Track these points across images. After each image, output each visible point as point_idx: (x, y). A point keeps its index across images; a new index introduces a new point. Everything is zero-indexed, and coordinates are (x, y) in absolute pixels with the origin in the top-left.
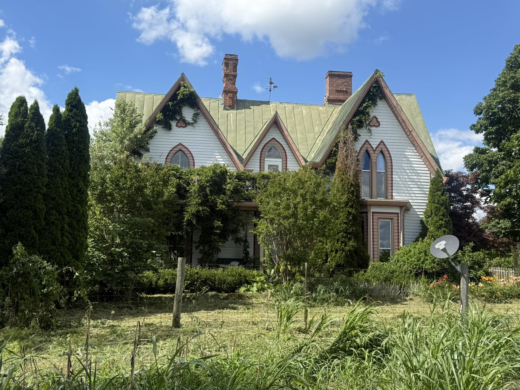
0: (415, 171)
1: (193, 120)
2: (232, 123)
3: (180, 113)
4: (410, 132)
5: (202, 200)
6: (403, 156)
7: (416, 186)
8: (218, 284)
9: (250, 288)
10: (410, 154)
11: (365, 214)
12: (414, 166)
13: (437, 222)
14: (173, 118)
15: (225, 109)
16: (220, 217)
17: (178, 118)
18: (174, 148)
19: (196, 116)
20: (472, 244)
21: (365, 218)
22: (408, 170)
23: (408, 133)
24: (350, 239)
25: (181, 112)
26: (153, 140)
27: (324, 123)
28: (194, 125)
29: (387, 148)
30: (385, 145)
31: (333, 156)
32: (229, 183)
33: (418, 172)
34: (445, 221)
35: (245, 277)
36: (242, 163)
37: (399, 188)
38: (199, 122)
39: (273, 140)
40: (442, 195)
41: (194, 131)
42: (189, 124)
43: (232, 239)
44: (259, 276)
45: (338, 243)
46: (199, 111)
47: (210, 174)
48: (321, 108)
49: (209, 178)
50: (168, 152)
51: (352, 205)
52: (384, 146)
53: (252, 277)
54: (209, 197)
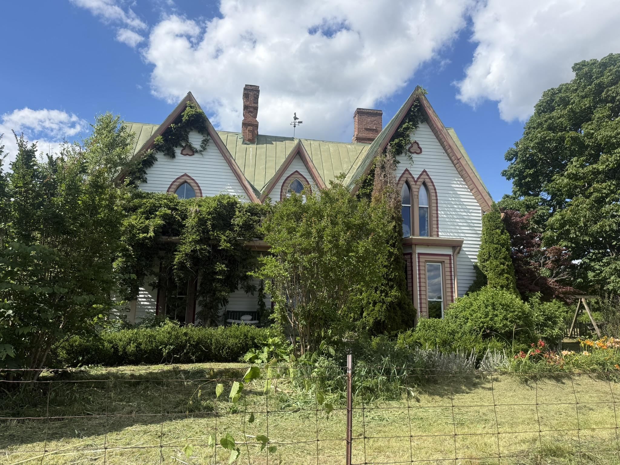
0: (464, 207)
1: (202, 146)
2: (251, 157)
3: (186, 139)
4: (458, 159)
5: (201, 236)
6: (449, 188)
7: (465, 224)
8: (215, 349)
9: (258, 354)
10: (458, 186)
11: (409, 256)
12: (462, 200)
13: (497, 266)
14: (177, 144)
15: (244, 143)
16: (226, 259)
17: (184, 145)
18: (178, 179)
19: (205, 143)
20: (539, 294)
21: (409, 261)
22: (456, 204)
23: (455, 162)
24: (392, 287)
25: (188, 138)
26: (152, 169)
27: (352, 160)
28: (203, 153)
29: (430, 179)
30: (428, 175)
31: (368, 185)
32: (238, 217)
33: (468, 207)
34: (507, 266)
35: (253, 338)
36: (258, 198)
37: (445, 226)
38: (208, 150)
39: (296, 173)
40: (502, 233)
41: (202, 159)
42: (197, 151)
43: (242, 288)
44: (273, 336)
45: (376, 292)
46: (209, 137)
47: (214, 204)
48: (349, 146)
49: (212, 209)
50: (170, 183)
51: (394, 244)
52: (427, 177)
53: (262, 338)
54: (211, 233)
